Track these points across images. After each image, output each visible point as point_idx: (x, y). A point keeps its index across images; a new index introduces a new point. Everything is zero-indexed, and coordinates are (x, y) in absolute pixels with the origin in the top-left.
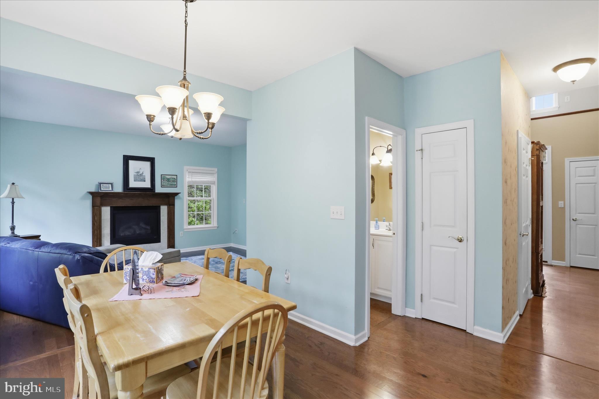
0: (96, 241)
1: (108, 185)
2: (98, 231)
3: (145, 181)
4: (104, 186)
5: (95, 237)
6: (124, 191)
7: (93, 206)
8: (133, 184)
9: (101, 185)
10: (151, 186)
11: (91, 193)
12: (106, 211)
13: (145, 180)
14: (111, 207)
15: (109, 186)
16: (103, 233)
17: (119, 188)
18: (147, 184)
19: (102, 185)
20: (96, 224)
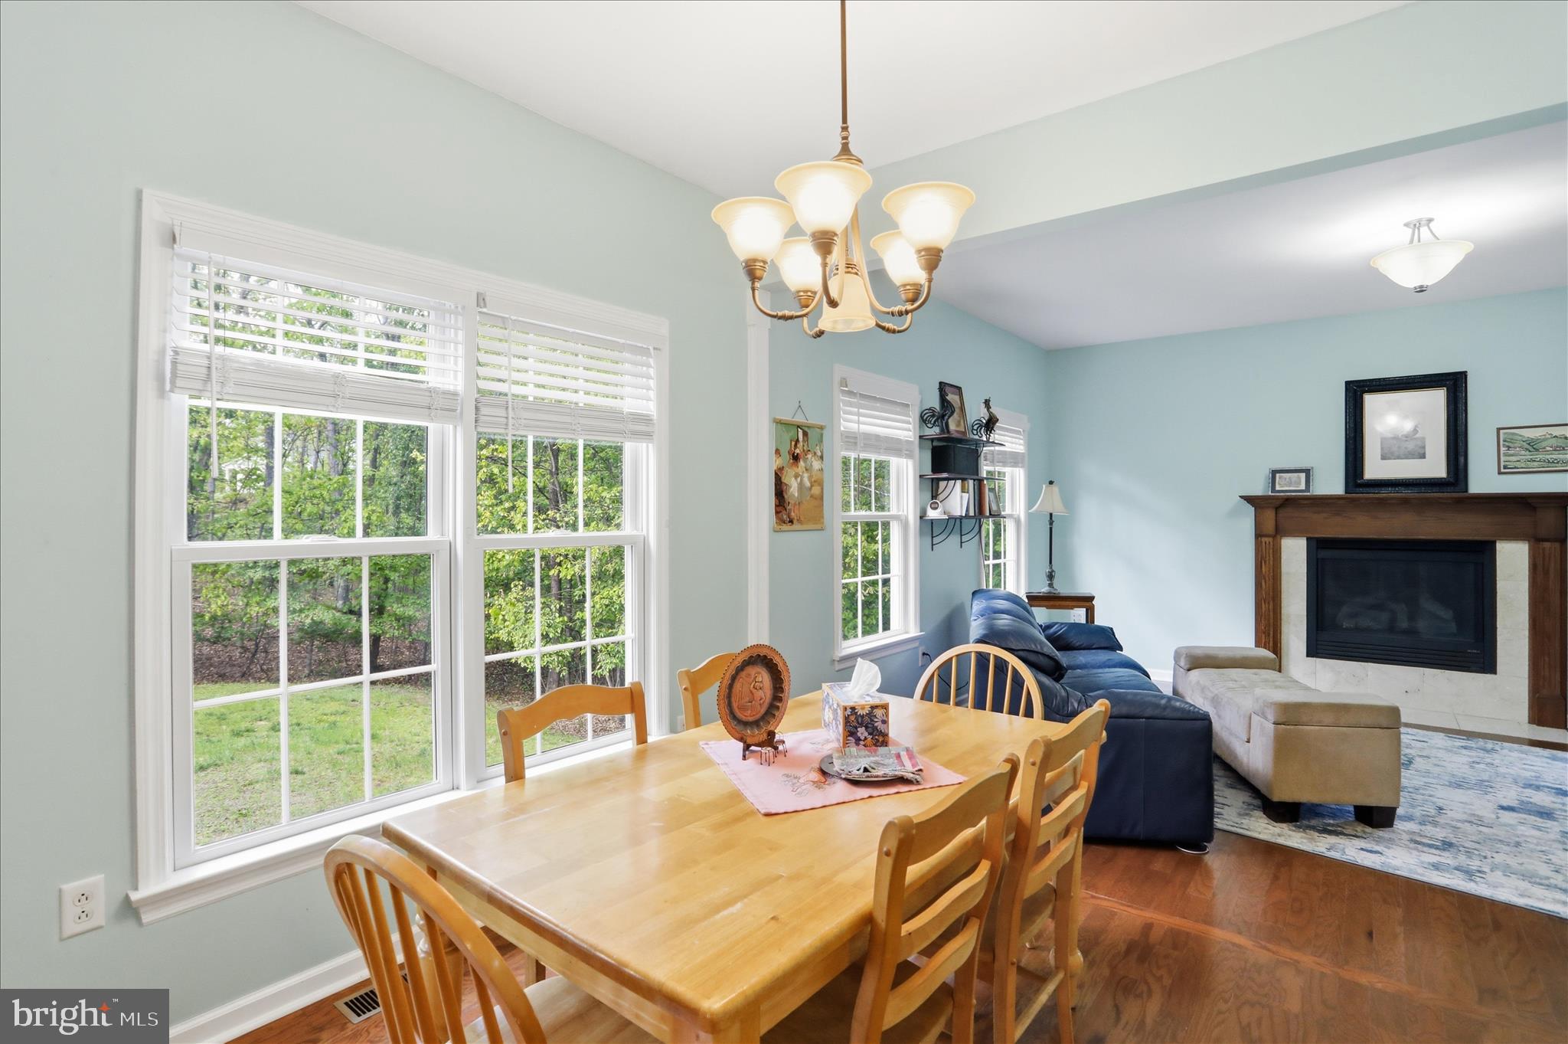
0: (1264, 633)
1: (1296, 474)
2: (1271, 603)
3: (1424, 457)
4: (1285, 479)
5: (1263, 619)
6: (1346, 493)
7: (1259, 535)
8: (1375, 468)
9: (1278, 475)
10: (1448, 472)
11: (1249, 500)
12: (1294, 553)
13: (1424, 454)
14: (1308, 539)
15: (1299, 478)
16: (1284, 611)
17: (1331, 482)
18: (1435, 466)
19: (1280, 478)
20: (1263, 584)
